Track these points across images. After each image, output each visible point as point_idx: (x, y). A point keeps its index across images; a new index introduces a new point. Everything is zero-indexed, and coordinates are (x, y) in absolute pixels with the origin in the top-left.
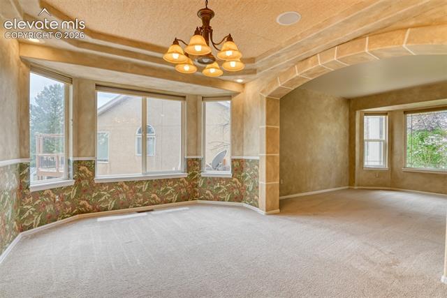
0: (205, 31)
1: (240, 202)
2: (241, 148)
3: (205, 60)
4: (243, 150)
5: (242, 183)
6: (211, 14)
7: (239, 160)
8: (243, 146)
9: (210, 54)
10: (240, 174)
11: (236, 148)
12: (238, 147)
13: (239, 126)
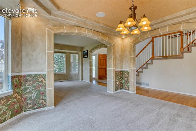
0: (133, 16)
1: (20, 113)
2: (20, 65)
3: (133, 28)
4: (21, 67)
5: (21, 96)
6: (136, 8)
7: (18, 76)
8: (21, 64)
9: (135, 25)
10: (20, 88)
11: (15, 66)
12: (18, 65)
13: (18, 46)
